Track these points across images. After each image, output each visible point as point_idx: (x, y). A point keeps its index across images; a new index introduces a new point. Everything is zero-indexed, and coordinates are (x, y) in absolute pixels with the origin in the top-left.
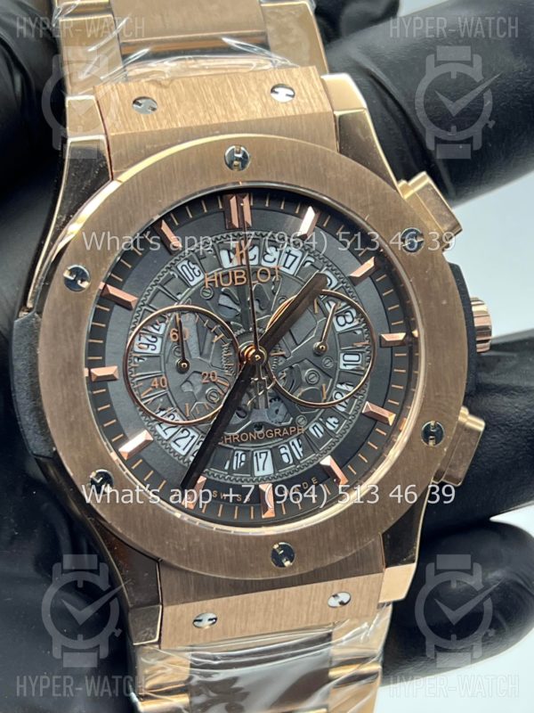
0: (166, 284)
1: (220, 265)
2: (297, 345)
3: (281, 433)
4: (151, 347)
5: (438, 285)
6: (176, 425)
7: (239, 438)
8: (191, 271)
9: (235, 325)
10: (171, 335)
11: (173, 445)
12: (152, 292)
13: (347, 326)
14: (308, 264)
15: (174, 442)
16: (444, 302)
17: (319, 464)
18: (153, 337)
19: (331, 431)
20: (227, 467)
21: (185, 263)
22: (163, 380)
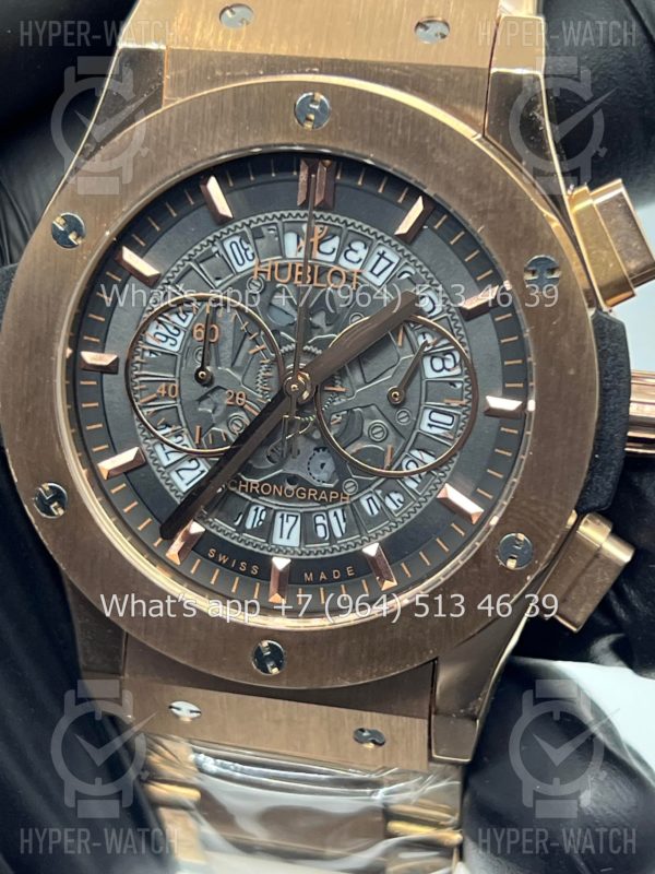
0: (202, 262)
1: (281, 251)
2: (367, 383)
3: (318, 496)
4: (170, 341)
5: (567, 345)
6: (180, 450)
7: (259, 489)
8: (243, 252)
9: (285, 338)
10: (195, 331)
11: (174, 475)
12: (181, 269)
13: (445, 373)
14: (406, 275)
15: (177, 472)
16: (572, 372)
17: (361, 550)
18: (175, 328)
19: (389, 510)
20: (237, 523)
21: (237, 239)
22: (174, 387)
